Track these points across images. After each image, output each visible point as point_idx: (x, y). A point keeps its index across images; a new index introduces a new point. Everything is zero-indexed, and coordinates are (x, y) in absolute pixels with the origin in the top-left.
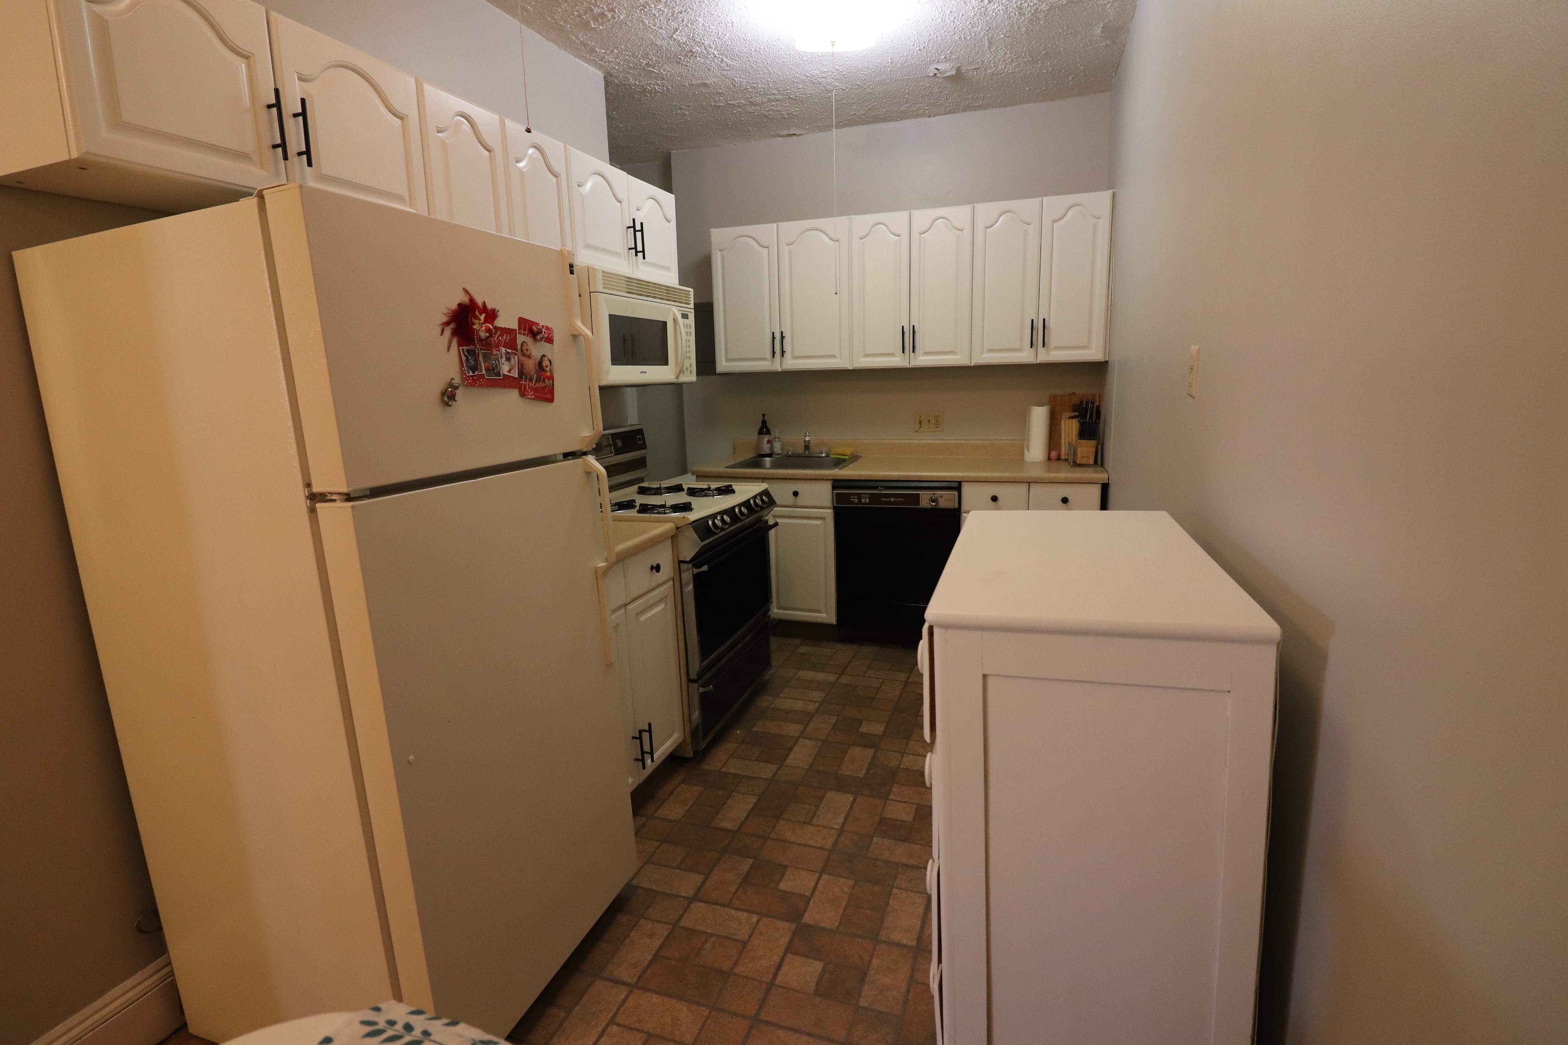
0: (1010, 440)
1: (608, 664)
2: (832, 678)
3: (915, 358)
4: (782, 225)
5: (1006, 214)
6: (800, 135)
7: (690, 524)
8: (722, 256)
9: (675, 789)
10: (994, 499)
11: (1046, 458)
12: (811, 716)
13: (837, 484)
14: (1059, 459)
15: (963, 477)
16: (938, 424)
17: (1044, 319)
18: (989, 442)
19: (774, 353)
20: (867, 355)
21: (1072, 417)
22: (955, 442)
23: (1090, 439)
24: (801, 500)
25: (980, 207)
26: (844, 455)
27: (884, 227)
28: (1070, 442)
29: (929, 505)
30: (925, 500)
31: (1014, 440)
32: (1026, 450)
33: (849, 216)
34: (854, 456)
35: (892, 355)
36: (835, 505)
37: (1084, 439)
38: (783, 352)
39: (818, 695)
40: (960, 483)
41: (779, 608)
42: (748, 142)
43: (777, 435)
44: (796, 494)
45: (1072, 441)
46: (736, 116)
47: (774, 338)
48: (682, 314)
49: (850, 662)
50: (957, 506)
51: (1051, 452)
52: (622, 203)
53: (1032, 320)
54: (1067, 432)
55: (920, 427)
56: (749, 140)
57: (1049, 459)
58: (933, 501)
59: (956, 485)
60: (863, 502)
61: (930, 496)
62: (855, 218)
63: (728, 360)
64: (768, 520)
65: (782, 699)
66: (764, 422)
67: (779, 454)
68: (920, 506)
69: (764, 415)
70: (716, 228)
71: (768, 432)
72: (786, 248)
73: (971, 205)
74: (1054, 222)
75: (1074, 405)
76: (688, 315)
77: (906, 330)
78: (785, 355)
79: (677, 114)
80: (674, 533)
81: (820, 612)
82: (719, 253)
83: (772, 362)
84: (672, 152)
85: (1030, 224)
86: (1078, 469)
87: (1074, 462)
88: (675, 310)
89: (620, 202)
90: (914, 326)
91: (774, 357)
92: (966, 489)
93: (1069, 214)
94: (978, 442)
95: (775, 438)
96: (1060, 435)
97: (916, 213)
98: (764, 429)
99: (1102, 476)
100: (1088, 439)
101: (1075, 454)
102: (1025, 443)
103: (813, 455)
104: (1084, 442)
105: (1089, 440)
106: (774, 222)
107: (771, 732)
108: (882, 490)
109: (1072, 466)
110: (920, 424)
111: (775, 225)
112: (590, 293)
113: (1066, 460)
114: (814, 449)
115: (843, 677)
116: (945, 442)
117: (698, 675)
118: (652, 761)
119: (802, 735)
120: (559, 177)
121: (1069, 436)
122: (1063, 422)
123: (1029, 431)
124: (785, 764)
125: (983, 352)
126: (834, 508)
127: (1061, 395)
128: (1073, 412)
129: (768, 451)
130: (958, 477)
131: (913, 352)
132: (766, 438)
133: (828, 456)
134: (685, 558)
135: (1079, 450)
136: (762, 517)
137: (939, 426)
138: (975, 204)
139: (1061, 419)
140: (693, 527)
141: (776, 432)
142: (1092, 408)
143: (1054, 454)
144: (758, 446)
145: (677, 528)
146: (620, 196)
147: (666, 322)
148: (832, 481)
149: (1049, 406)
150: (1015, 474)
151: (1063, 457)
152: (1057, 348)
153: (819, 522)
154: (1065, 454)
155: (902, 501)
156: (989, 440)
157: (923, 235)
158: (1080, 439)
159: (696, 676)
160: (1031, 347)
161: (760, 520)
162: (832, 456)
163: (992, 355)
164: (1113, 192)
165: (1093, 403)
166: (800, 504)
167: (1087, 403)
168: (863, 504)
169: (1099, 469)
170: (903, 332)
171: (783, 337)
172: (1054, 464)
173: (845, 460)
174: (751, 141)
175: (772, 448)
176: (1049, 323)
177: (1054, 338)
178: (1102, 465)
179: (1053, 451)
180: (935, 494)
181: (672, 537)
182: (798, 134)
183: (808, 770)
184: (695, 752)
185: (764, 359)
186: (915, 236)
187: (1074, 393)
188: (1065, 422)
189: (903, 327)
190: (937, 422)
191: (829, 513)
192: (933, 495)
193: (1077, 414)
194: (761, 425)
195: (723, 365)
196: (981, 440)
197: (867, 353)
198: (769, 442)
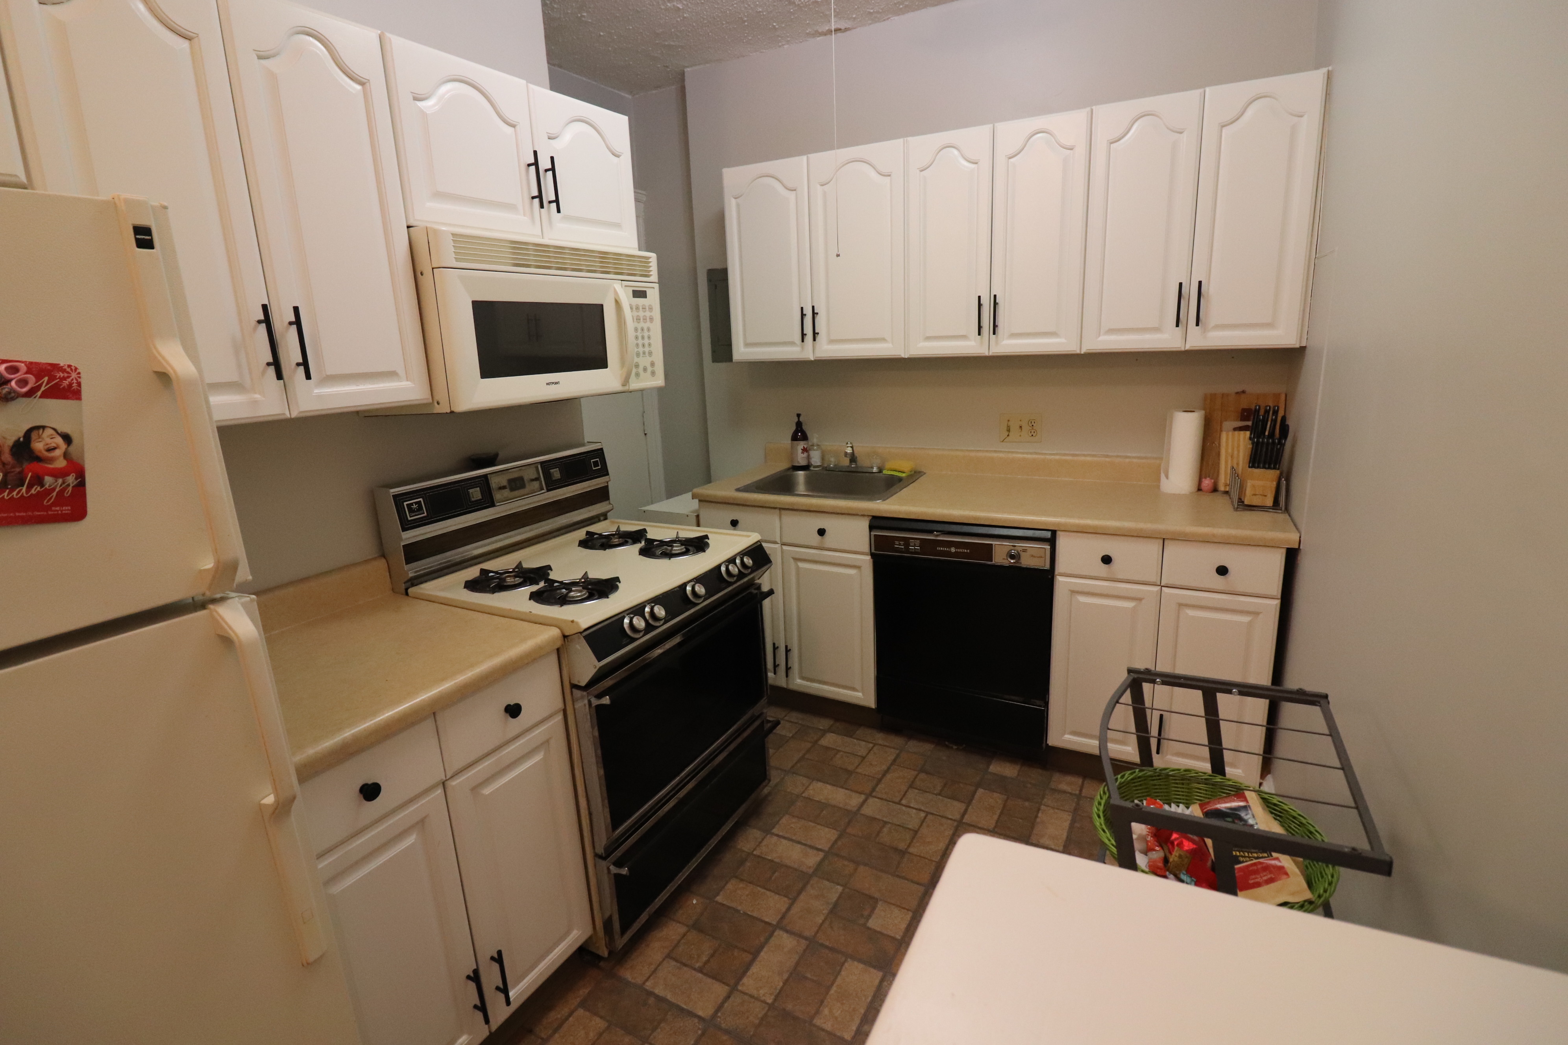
0: (1138, 458)
1: (305, 964)
2: (855, 801)
3: (997, 343)
4: (812, 156)
5: (1144, 118)
6: (846, 30)
7: (581, 633)
8: (738, 205)
9: (567, 1019)
10: (1107, 560)
11: (1195, 488)
12: (804, 878)
13: (877, 522)
14: (1215, 490)
15: (1059, 524)
16: (1033, 433)
17: (1200, 283)
18: (1107, 459)
19: (803, 335)
20: (928, 338)
21: (1241, 429)
22: (1057, 457)
23: (1269, 468)
24: (829, 540)
25: (1101, 111)
26: (901, 472)
27: (955, 152)
28: (1235, 466)
29: (1006, 561)
30: (1000, 554)
31: (1146, 458)
32: (1163, 476)
33: (905, 139)
34: (915, 472)
35: (964, 337)
36: (873, 551)
37: (1258, 467)
38: (815, 334)
39: (825, 836)
40: (1054, 533)
41: (803, 678)
42: (780, 46)
43: (815, 441)
44: (821, 532)
45: (1238, 464)
46: (749, 6)
47: (803, 315)
48: (633, 291)
49: (887, 771)
50: (1047, 566)
51: (1203, 480)
52: (517, 127)
53: (1181, 284)
54: (1230, 450)
55: (1008, 435)
56: (780, 44)
57: (1199, 489)
58: (1012, 557)
59: (1048, 535)
60: (911, 550)
61: (1006, 550)
62: (914, 141)
63: (747, 345)
64: (761, 584)
65: (775, 839)
66: (799, 425)
67: (818, 467)
68: (993, 562)
69: (799, 415)
70: (729, 167)
71: (805, 438)
72: (819, 188)
73: (1088, 109)
74: (1223, 126)
75: (1244, 410)
76: (646, 291)
77: (985, 302)
78: (817, 339)
79: (667, 9)
80: (558, 644)
81: (853, 689)
82: (733, 201)
83: (803, 348)
84: (686, 70)
85: (1181, 133)
86: (1248, 516)
87: (1241, 501)
88: (617, 286)
89: (514, 126)
90: (995, 296)
91: (803, 341)
92: (1062, 542)
93: (1250, 112)
94: (1089, 459)
95: (813, 445)
96: (1219, 454)
97: (1002, 127)
98: (800, 434)
99: (1291, 538)
100: (1264, 467)
101: (1242, 489)
102: (1162, 466)
103: (859, 470)
104: (1257, 471)
105: (1266, 468)
106: (805, 155)
107: (739, 908)
108: (937, 536)
109: (1236, 509)
110: (1009, 431)
111: (804, 158)
112: (433, 269)
113: (1226, 493)
114: (864, 462)
115: (871, 801)
116: (1042, 457)
117: (606, 849)
118: (508, 1002)
119: (781, 925)
120: (368, 84)
121: (1232, 457)
122: (1224, 435)
123: (1169, 450)
124: (740, 988)
125: (1100, 334)
126: (873, 555)
127: (1223, 395)
128: (1241, 420)
129: (803, 463)
130: (1054, 524)
131: (994, 333)
132: (801, 445)
133: (880, 471)
134: (579, 682)
135: (1249, 484)
136: (753, 579)
137: (1034, 435)
138: (1094, 107)
139: (1221, 431)
140: (585, 637)
141: (814, 438)
142: (1274, 422)
143: (1207, 483)
144: (792, 454)
145: (565, 637)
146: (511, 117)
147: (602, 305)
148: (870, 518)
149: (1203, 412)
150: (1141, 525)
151: (1222, 488)
152: (1218, 327)
153: (852, 572)
154: (1226, 485)
155: (967, 553)
156: (1107, 456)
157: (1012, 160)
158: (1252, 467)
159: (603, 852)
160: (1177, 325)
161: (751, 584)
162: (885, 472)
163: (1113, 337)
164: (1328, 71)
165: (1276, 412)
166: (827, 545)
167: (1267, 412)
168: (912, 553)
169: (1281, 517)
170: (980, 305)
171: (814, 314)
172: (1207, 499)
173: (900, 479)
174: (783, 45)
175: (809, 457)
176: (1208, 289)
177: (1214, 311)
178: (1287, 510)
179: (1206, 478)
180: (1015, 546)
181: (558, 650)
182: (843, 28)
183: (771, 1007)
184: (610, 953)
185: (792, 343)
186: (1000, 159)
187: (1243, 392)
188: (1227, 436)
189: (979, 297)
190: (1032, 428)
191: (866, 561)
192: (1012, 548)
193: (1250, 423)
194: (794, 428)
195: (741, 351)
196: (1094, 456)
197: (928, 335)
198: (805, 450)
